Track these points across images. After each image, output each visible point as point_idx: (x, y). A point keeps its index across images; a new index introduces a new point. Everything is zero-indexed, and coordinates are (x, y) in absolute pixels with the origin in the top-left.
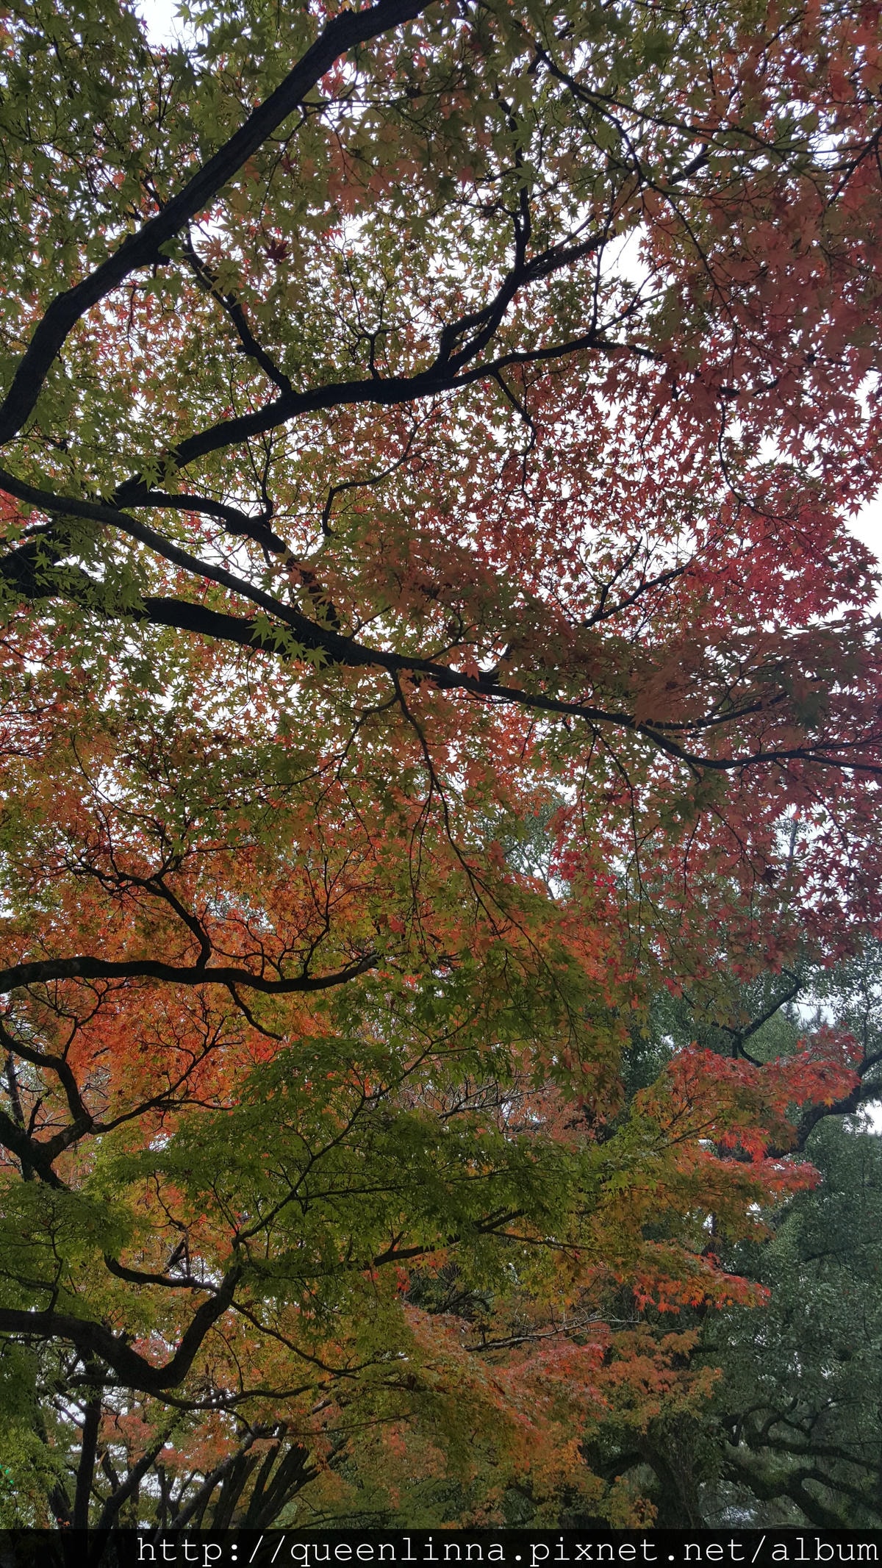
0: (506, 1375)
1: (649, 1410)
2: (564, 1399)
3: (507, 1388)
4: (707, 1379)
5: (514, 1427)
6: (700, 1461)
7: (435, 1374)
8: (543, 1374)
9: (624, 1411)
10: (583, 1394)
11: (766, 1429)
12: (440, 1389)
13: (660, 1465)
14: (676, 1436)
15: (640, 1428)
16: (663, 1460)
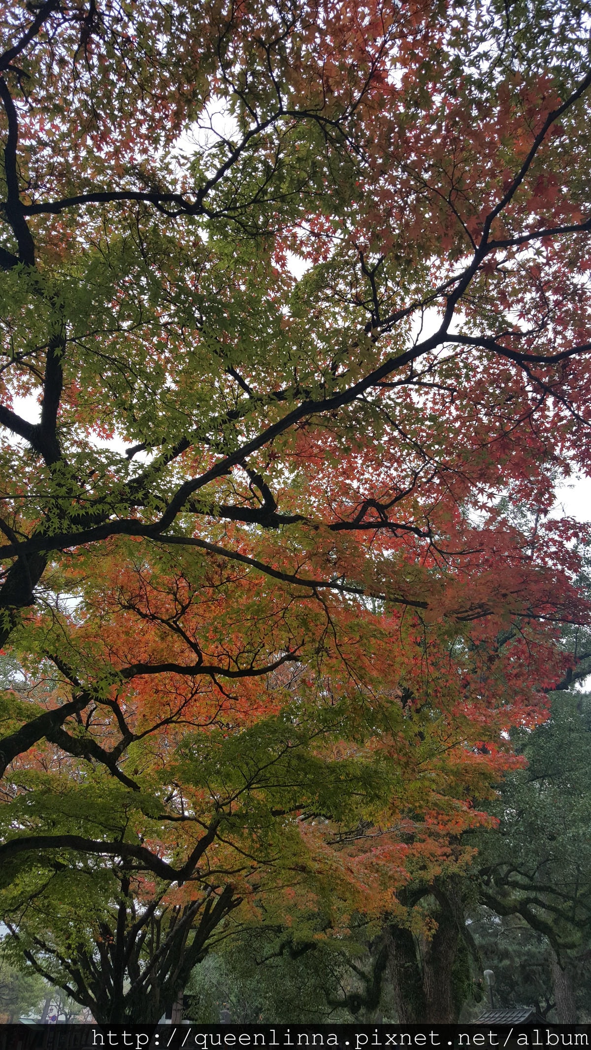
0: (354, 863)
1: (434, 870)
2: (386, 874)
3: (355, 870)
4: (469, 853)
5: (359, 892)
6: (465, 895)
7: (316, 864)
8: (374, 860)
9: (420, 872)
10: (397, 871)
11: (507, 875)
12: (320, 873)
13: (441, 897)
14: (452, 881)
15: (429, 881)
16: (443, 895)
